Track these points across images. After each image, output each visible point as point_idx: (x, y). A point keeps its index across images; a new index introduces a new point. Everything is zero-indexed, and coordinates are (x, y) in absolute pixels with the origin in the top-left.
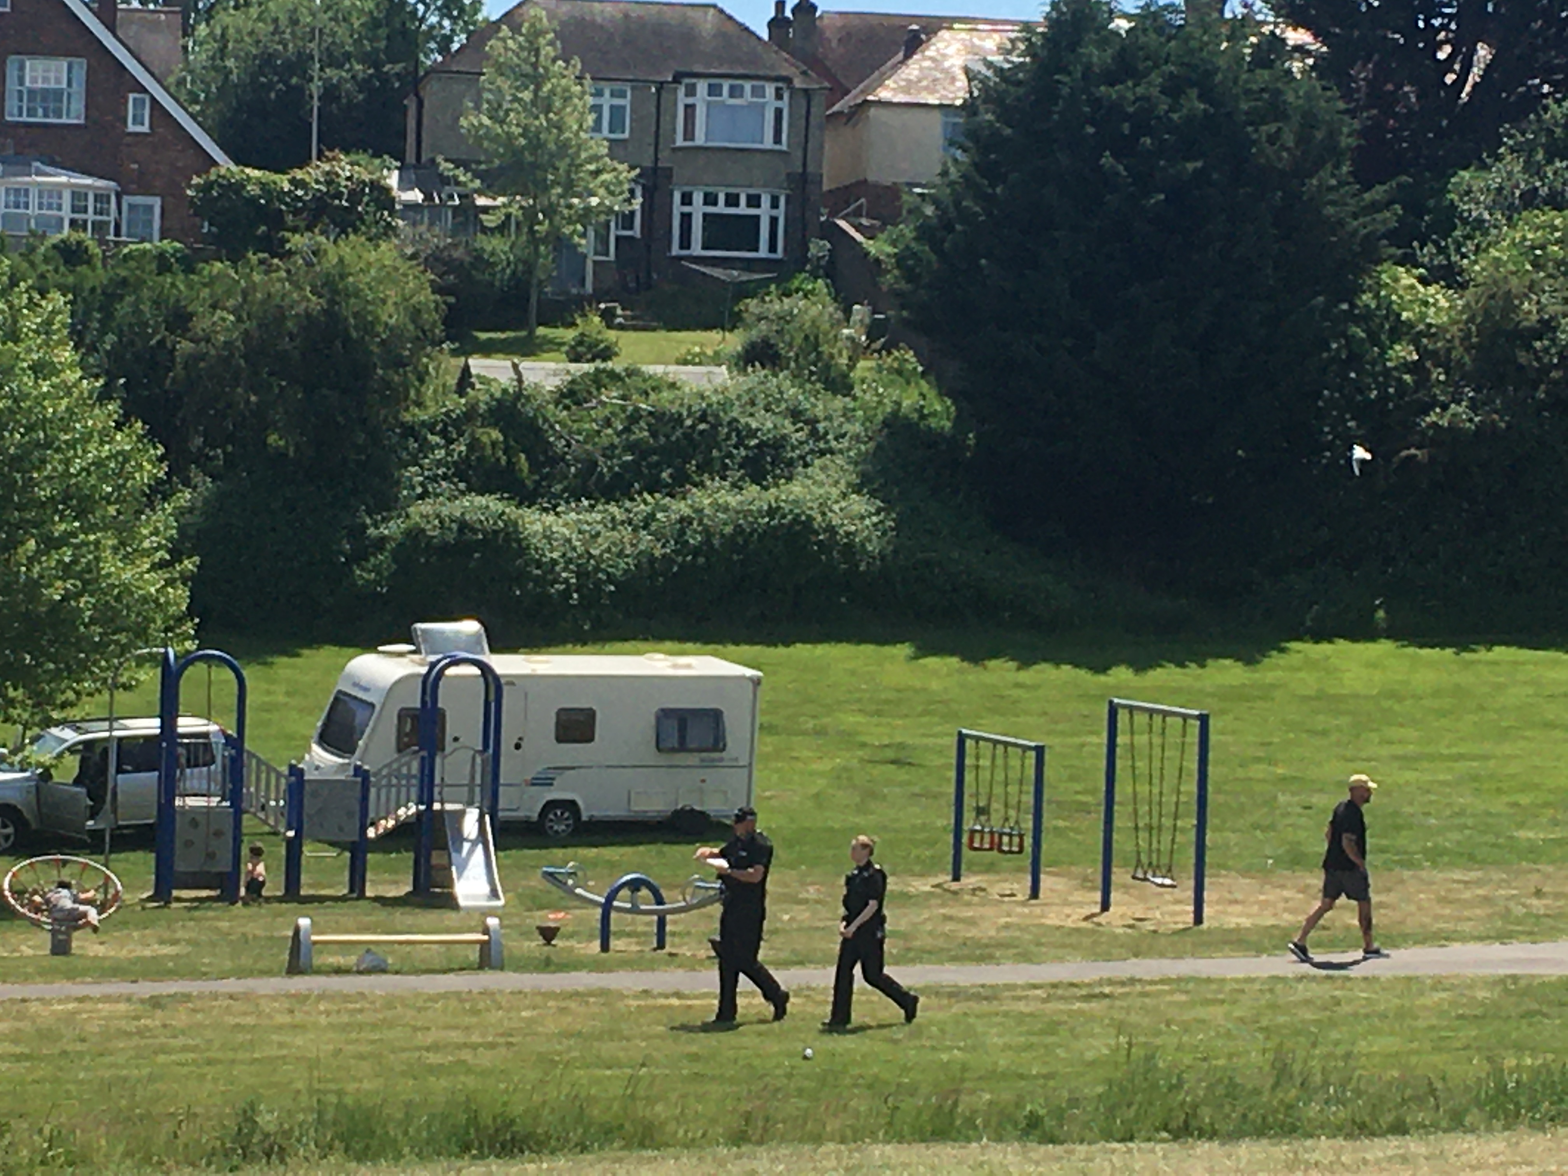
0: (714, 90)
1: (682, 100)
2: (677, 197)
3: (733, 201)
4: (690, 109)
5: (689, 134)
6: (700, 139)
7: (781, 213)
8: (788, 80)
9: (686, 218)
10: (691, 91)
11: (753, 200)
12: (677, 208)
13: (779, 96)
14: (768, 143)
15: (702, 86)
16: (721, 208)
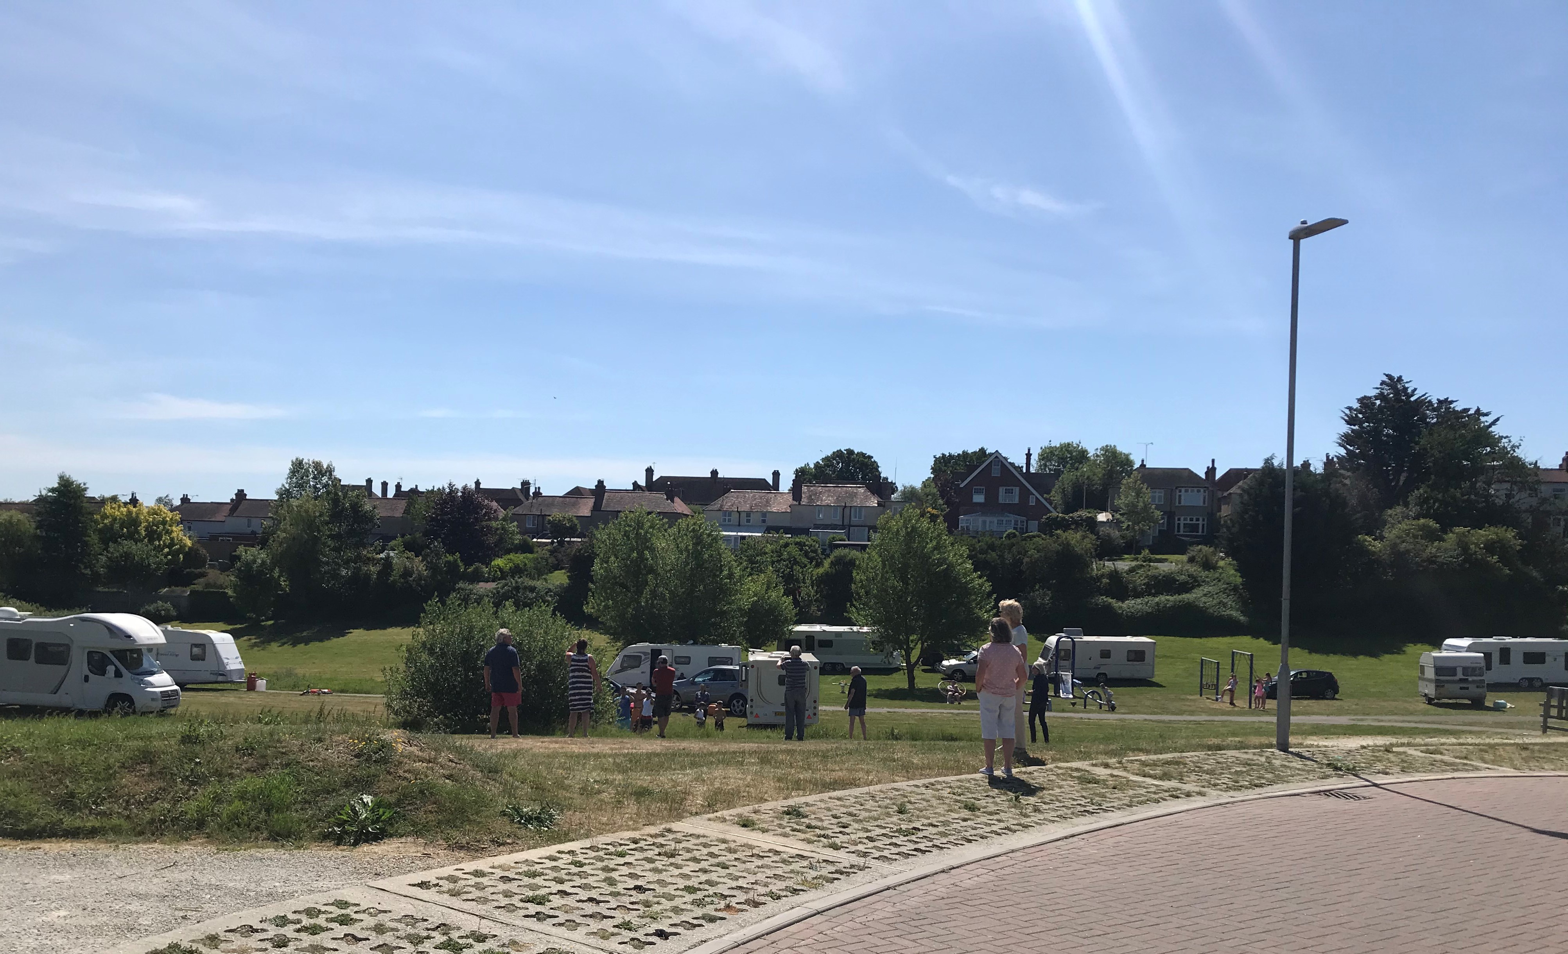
0: (1186, 491)
1: (1178, 494)
2: (1176, 519)
3: (1191, 520)
4: (1180, 496)
5: (1180, 503)
6: (1183, 503)
7: (1205, 523)
8: (1207, 488)
9: (1179, 524)
10: (1180, 491)
11: (1198, 520)
12: (1177, 522)
13: (1205, 491)
14: (1202, 504)
15: (1183, 490)
16: (1188, 522)
